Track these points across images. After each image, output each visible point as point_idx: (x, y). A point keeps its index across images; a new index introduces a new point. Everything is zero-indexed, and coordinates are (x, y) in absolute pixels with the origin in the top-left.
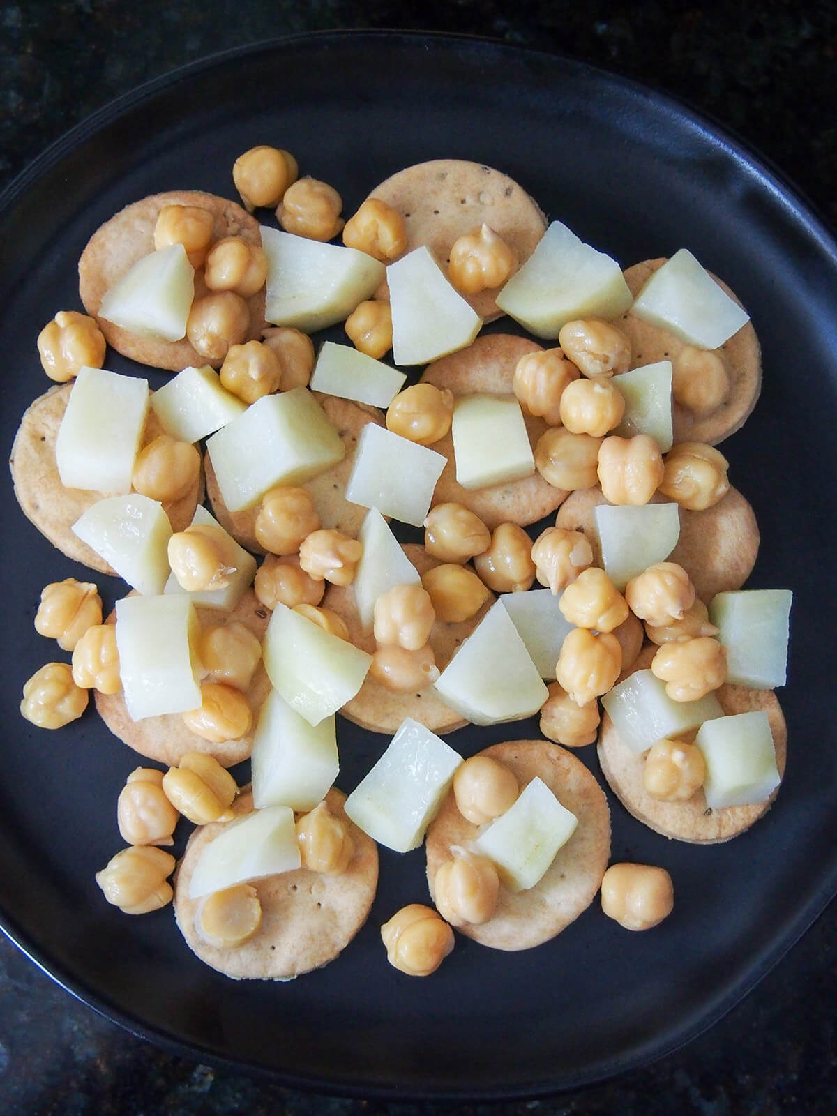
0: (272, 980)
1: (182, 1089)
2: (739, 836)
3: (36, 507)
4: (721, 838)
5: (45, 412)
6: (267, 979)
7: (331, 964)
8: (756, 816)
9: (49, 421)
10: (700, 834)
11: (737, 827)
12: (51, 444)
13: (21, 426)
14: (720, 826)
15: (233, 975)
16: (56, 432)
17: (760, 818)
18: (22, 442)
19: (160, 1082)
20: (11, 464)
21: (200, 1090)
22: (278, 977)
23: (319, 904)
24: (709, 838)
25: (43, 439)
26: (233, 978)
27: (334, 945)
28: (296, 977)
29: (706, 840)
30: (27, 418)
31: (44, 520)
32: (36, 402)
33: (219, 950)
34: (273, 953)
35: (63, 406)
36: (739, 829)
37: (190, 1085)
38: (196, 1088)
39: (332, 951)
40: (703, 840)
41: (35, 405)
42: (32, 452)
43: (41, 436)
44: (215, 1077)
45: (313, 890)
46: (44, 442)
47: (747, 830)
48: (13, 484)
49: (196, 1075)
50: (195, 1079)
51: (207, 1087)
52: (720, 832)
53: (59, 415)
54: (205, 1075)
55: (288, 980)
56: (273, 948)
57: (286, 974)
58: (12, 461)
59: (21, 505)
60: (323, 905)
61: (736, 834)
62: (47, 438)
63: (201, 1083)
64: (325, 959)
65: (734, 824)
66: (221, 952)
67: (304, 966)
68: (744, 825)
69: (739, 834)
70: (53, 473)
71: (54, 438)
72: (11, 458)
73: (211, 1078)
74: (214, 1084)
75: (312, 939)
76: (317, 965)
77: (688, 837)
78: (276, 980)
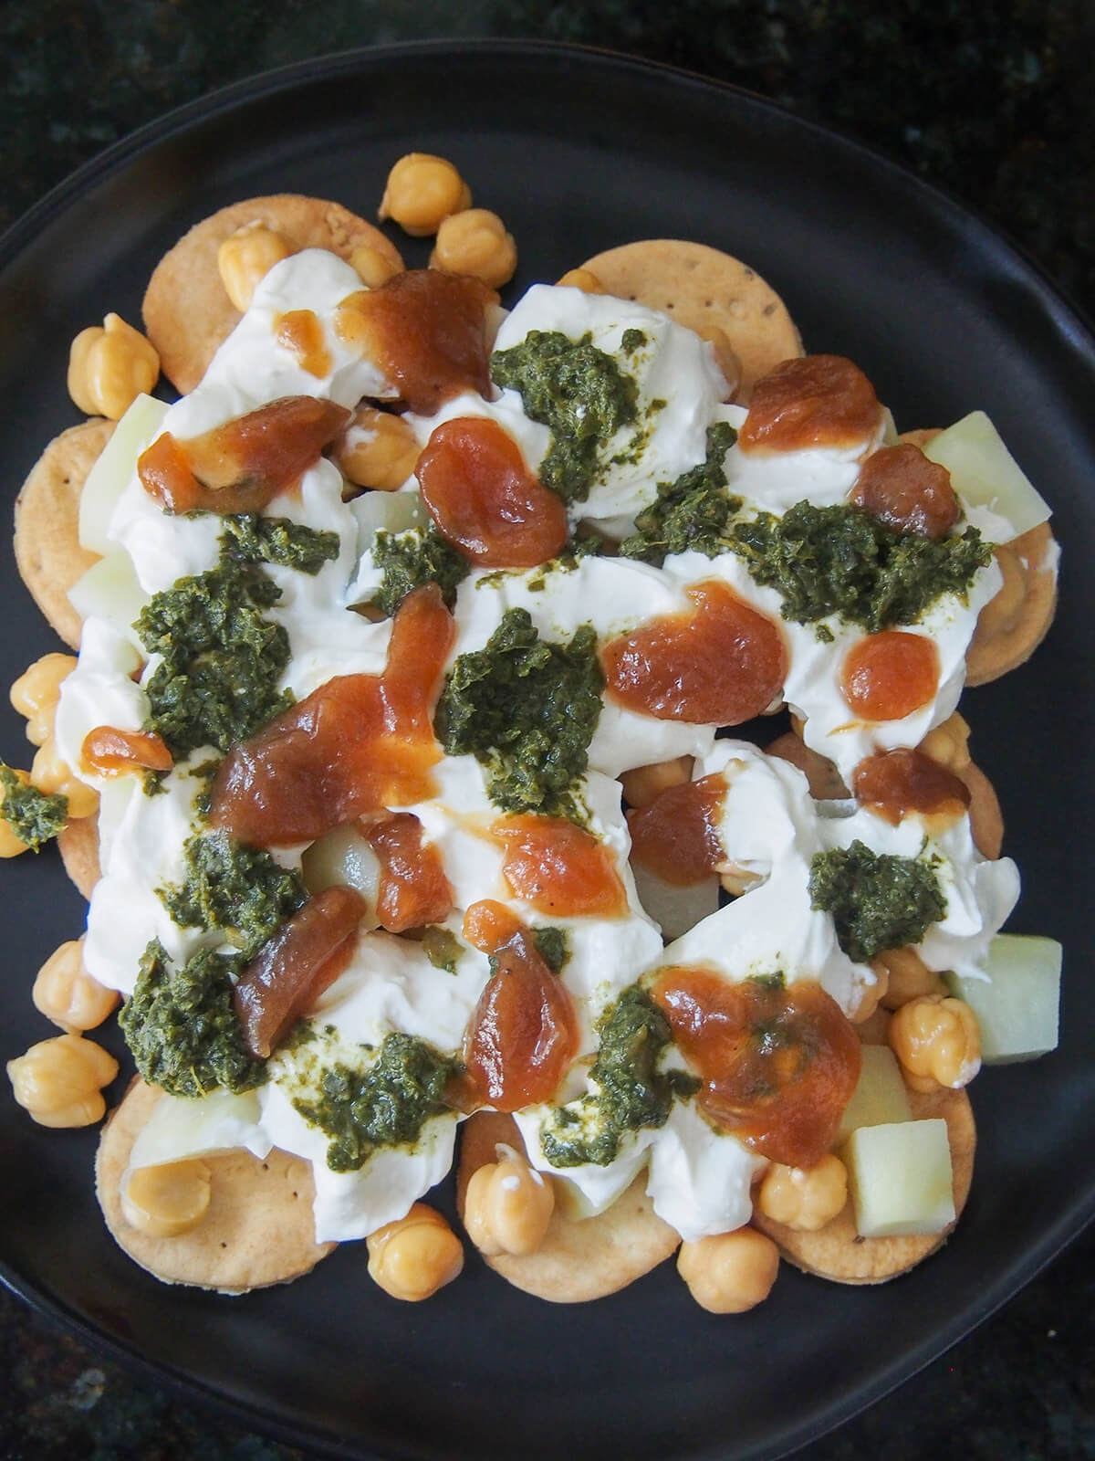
0: (216, 1291)
1: (56, 1400)
2: (900, 1278)
3: (38, 567)
4: (874, 1278)
5: (77, 446)
6: (209, 1289)
7: (301, 1281)
8: (925, 1251)
9: (80, 459)
10: (845, 1269)
11: (897, 1264)
12: (76, 489)
13: (41, 459)
14: (874, 1259)
15: (163, 1275)
16: (85, 476)
17: (931, 1254)
18: (38, 479)
19: (29, 1382)
20: (17, 505)
21: (81, 1406)
22: (225, 1286)
23: (295, 1194)
24: (859, 1276)
25: (67, 481)
26: (162, 1280)
27: (308, 1253)
28: (249, 1290)
29: (854, 1278)
30: (52, 450)
31: (45, 586)
32: (68, 431)
33: (147, 1237)
34: (223, 1253)
35: (102, 442)
36: (901, 1267)
37: (68, 1398)
38: (76, 1403)
39: (304, 1261)
40: (848, 1279)
41: (66, 436)
42: (49, 495)
43: (65, 478)
44: (104, 1391)
45: (290, 1174)
46: (67, 486)
47: (910, 1270)
48: (13, 531)
49: (79, 1383)
50: (77, 1388)
51: (89, 1404)
52: (873, 1268)
53: (94, 454)
54: (92, 1386)
55: (238, 1294)
56: (224, 1245)
57: (236, 1284)
58: (20, 502)
59: (18, 561)
60: (300, 1196)
61: (894, 1274)
62: (72, 482)
63: (83, 1397)
64: (292, 1270)
65: (894, 1259)
66: (151, 1240)
67: (263, 1275)
68: (907, 1261)
69: (900, 1274)
70: (71, 529)
71: (82, 483)
72: (19, 497)
73: (98, 1392)
74: (101, 1400)
75: (278, 1238)
76: (281, 1277)
77: (829, 1272)
78: (221, 1292)
